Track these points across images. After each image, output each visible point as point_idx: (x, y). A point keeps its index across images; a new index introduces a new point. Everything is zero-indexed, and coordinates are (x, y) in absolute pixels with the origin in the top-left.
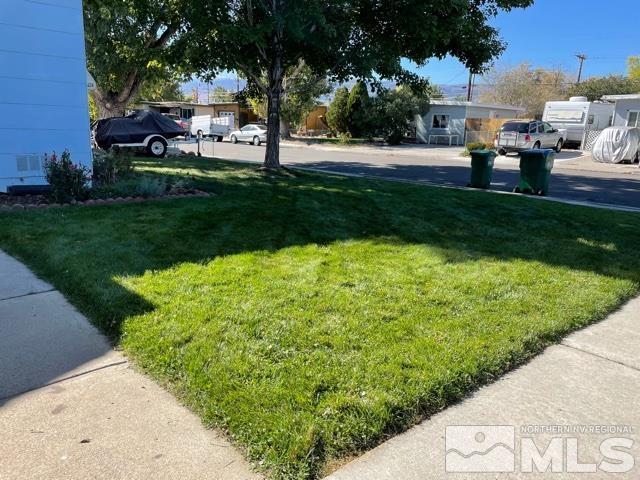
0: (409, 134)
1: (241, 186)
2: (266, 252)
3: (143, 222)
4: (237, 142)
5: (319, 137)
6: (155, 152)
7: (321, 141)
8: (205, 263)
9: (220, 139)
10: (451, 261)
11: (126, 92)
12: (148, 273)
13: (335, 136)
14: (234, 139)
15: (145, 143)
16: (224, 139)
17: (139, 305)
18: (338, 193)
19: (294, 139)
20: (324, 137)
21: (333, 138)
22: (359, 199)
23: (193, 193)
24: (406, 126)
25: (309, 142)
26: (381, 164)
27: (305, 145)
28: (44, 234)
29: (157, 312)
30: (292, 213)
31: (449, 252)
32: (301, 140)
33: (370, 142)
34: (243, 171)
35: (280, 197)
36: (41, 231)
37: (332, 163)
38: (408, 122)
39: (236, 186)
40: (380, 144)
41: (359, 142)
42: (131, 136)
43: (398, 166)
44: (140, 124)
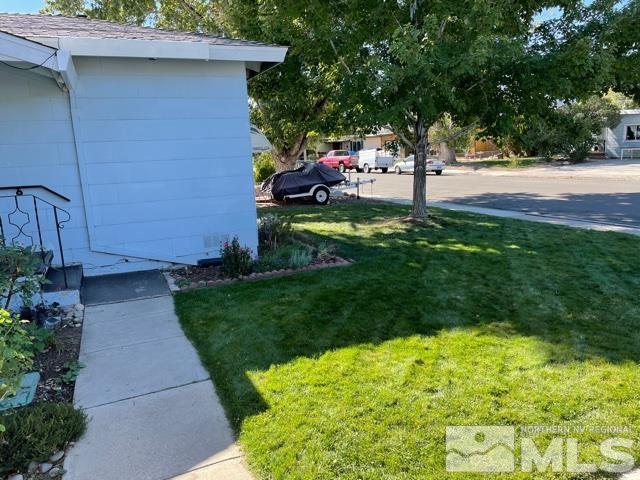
0: (596, 149)
1: (381, 247)
2: (371, 345)
3: (283, 304)
4: (400, 173)
5: (489, 159)
6: (319, 199)
7: (490, 164)
8: (317, 358)
9: (385, 170)
10: (552, 361)
11: (297, 146)
12: (272, 367)
13: (508, 156)
14: (398, 171)
15: (311, 193)
16: (389, 170)
17: (257, 404)
18: (474, 253)
19: (460, 164)
20: (495, 158)
21: (505, 159)
22: (495, 263)
23: (334, 260)
24: (591, 141)
25: (476, 166)
26: (551, 194)
27: (470, 171)
28: (212, 319)
29: (267, 413)
30: (414, 289)
31: (557, 348)
32: (467, 164)
33: (548, 161)
34: (390, 223)
35: (411, 264)
36: (211, 314)
37: (494, 196)
38: (594, 136)
39: (375, 248)
40: (560, 163)
41: (535, 162)
42: (300, 188)
43: (572, 197)
44: (307, 176)
